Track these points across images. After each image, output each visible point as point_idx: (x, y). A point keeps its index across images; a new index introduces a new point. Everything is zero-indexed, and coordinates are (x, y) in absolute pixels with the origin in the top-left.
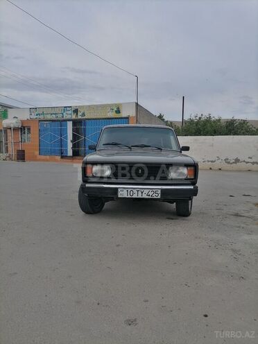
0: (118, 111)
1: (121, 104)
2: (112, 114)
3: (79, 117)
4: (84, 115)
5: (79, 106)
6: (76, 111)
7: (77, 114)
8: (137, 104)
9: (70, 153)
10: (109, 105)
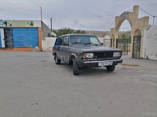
0: (32, 24)
1: (33, 21)
2: (29, 26)
3: (8, 26)
4: (11, 25)
5: (8, 20)
6: (6, 23)
7: (6, 24)
8: (42, 22)
9: (3, 46)
10: (26, 21)
